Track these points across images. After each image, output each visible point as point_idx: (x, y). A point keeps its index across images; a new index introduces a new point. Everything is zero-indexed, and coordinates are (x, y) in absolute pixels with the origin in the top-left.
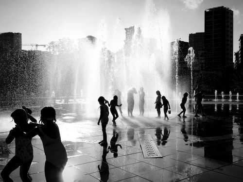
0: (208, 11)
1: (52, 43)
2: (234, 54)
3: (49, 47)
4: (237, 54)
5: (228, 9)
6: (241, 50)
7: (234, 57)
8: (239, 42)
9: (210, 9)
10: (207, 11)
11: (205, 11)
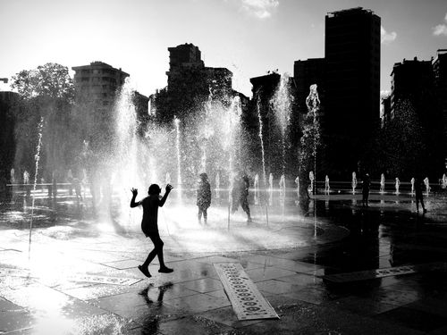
0: (333, 16)
1: (24, 74)
2: (381, 101)
3: (17, 82)
4: (387, 102)
5: (371, 13)
6: (394, 93)
7: (382, 107)
8: (391, 78)
9: (336, 13)
10: (331, 16)
11: (327, 17)
